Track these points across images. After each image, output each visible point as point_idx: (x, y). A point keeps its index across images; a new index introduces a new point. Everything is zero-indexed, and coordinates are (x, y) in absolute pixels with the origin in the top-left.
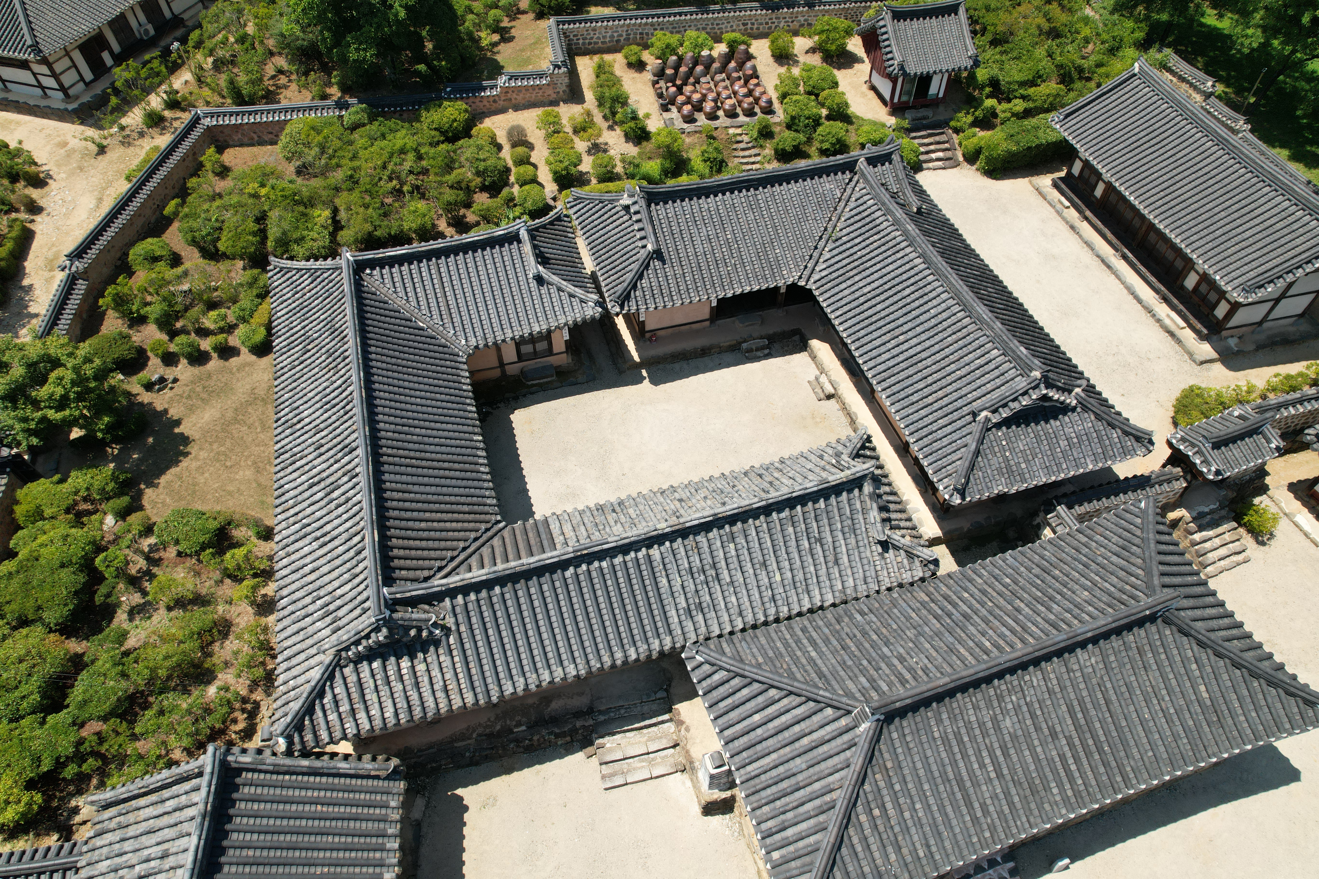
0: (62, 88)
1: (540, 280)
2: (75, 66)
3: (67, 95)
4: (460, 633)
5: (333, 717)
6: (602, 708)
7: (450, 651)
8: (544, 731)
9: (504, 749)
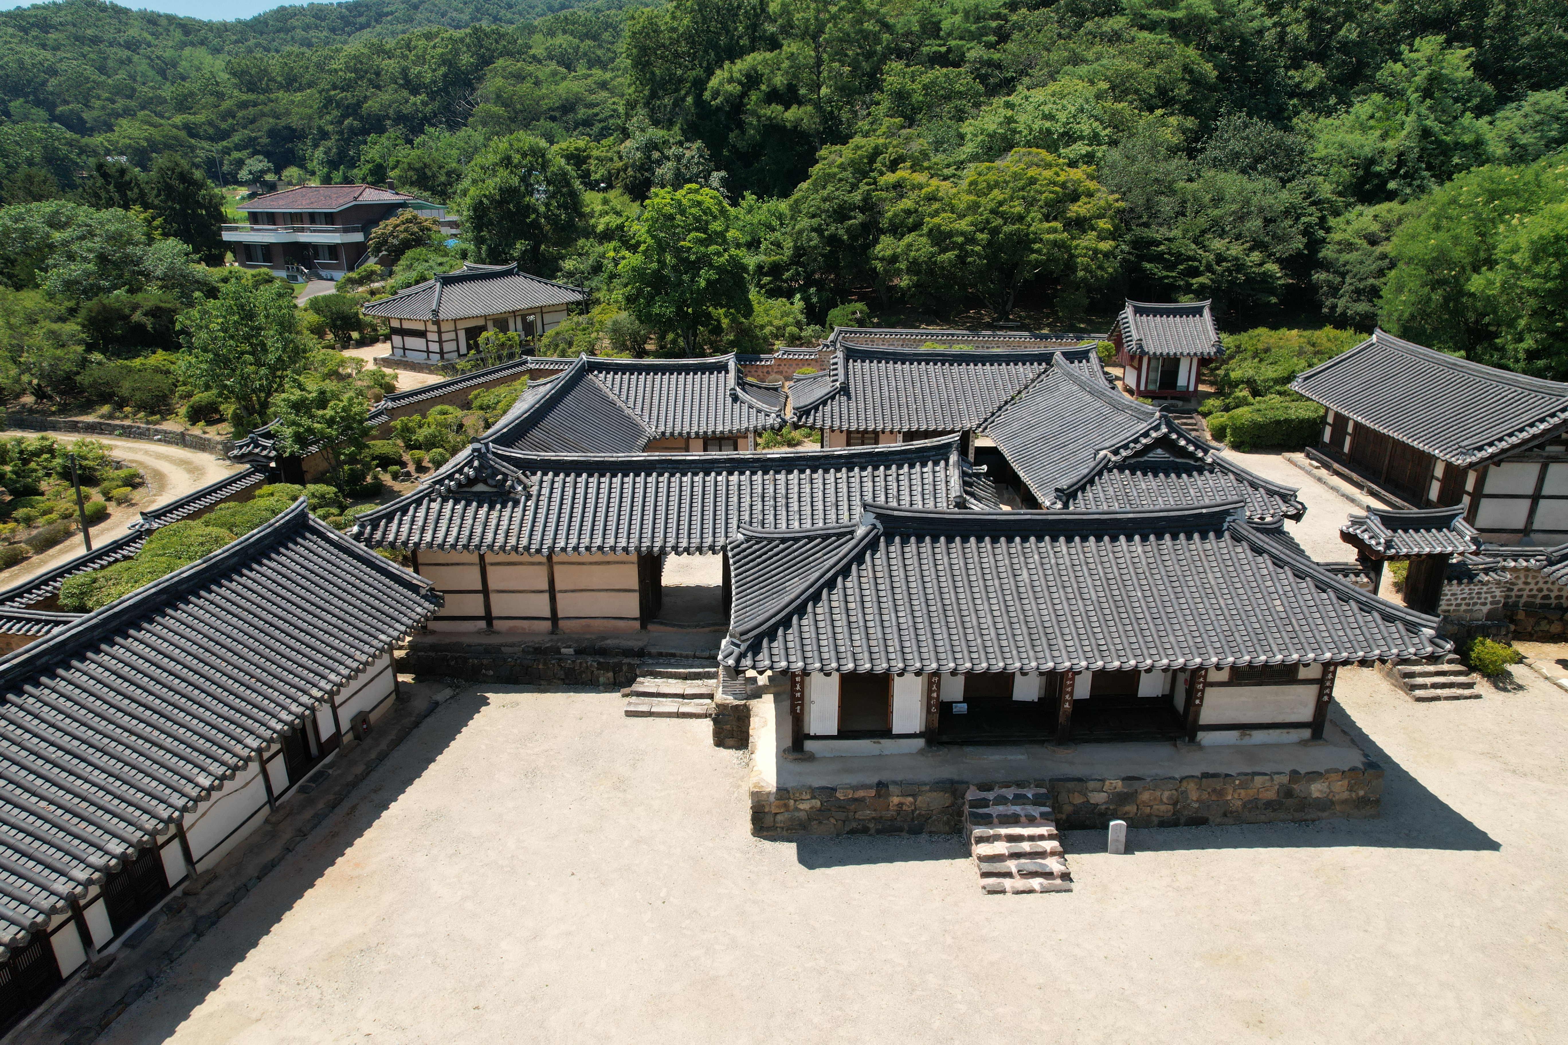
0: (442, 353)
1: (735, 398)
2: (457, 340)
3: (442, 358)
4: (538, 501)
5: (405, 529)
6: (654, 651)
7: (524, 510)
8: (589, 659)
9: (545, 664)
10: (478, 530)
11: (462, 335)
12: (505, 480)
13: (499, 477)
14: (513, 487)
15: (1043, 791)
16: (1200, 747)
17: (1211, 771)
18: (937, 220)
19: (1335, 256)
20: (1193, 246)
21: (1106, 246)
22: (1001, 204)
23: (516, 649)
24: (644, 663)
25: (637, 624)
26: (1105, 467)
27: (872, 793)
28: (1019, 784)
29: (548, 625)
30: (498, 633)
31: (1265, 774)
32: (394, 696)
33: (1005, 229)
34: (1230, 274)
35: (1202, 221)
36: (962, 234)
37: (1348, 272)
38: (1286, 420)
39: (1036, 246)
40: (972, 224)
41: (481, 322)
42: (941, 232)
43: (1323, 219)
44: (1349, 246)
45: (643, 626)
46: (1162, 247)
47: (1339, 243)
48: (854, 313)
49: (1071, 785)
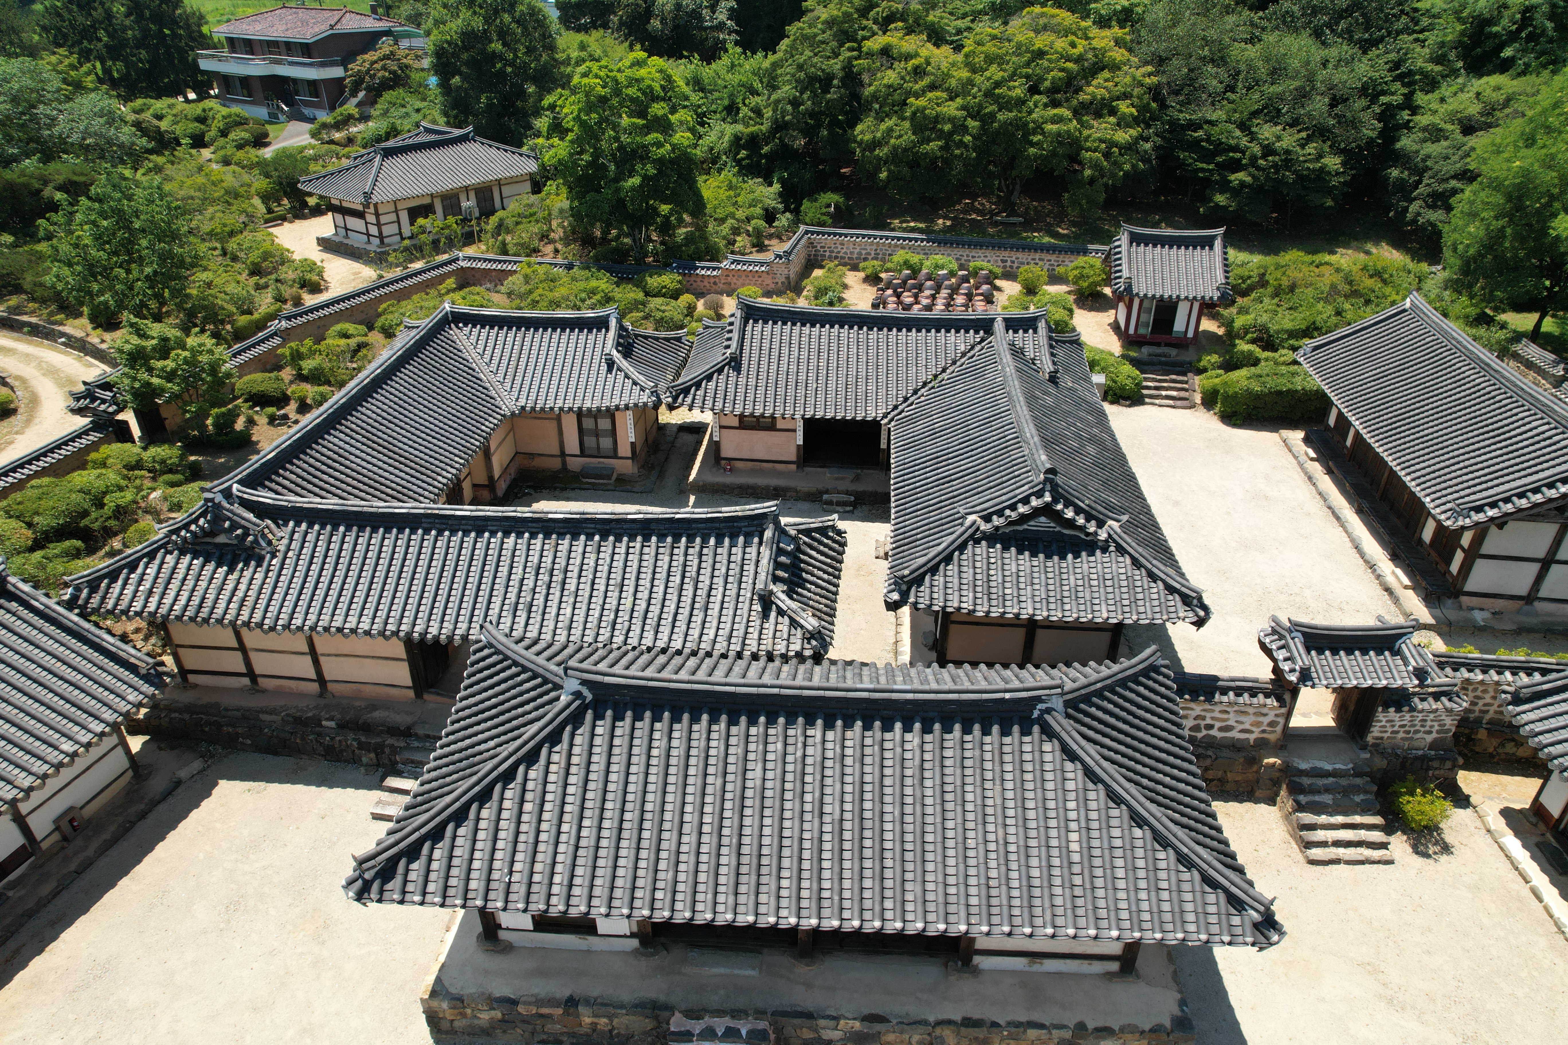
0: (381, 237)
1: (611, 364)
2: (399, 222)
3: (382, 242)
4: (285, 558)
5: (129, 591)
6: (421, 732)
7: (268, 571)
8: (351, 736)
9: (303, 739)
10: (211, 597)
11: (404, 217)
12: (246, 534)
13: (239, 532)
14: (256, 541)
15: (762, 1025)
16: (976, 971)
17: (976, 1015)
18: (921, 102)
19: (1415, 147)
20: (1238, 133)
21: (1123, 136)
22: (998, 84)
23: (274, 718)
24: (408, 748)
25: (411, 693)
26: (971, 537)
27: (560, 1011)
28: (736, 1014)
29: (315, 687)
30: (264, 691)
31: (1041, 1026)
32: (130, 773)
33: (1001, 116)
34: (1277, 172)
35: (1255, 100)
36: (952, 120)
37: (1427, 169)
38: (1289, 391)
39: (1036, 138)
40: (963, 108)
41: (427, 201)
42: (925, 117)
43: (1409, 97)
44: (1435, 134)
45: (419, 695)
46: (1200, 133)
47: (1424, 129)
48: (829, 206)
49: (797, 1021)
